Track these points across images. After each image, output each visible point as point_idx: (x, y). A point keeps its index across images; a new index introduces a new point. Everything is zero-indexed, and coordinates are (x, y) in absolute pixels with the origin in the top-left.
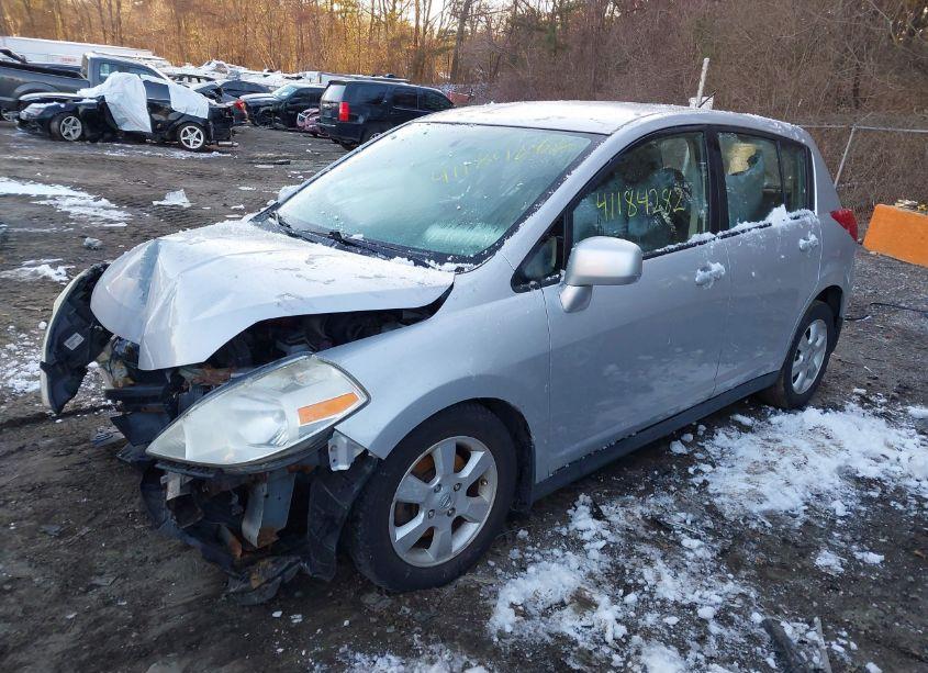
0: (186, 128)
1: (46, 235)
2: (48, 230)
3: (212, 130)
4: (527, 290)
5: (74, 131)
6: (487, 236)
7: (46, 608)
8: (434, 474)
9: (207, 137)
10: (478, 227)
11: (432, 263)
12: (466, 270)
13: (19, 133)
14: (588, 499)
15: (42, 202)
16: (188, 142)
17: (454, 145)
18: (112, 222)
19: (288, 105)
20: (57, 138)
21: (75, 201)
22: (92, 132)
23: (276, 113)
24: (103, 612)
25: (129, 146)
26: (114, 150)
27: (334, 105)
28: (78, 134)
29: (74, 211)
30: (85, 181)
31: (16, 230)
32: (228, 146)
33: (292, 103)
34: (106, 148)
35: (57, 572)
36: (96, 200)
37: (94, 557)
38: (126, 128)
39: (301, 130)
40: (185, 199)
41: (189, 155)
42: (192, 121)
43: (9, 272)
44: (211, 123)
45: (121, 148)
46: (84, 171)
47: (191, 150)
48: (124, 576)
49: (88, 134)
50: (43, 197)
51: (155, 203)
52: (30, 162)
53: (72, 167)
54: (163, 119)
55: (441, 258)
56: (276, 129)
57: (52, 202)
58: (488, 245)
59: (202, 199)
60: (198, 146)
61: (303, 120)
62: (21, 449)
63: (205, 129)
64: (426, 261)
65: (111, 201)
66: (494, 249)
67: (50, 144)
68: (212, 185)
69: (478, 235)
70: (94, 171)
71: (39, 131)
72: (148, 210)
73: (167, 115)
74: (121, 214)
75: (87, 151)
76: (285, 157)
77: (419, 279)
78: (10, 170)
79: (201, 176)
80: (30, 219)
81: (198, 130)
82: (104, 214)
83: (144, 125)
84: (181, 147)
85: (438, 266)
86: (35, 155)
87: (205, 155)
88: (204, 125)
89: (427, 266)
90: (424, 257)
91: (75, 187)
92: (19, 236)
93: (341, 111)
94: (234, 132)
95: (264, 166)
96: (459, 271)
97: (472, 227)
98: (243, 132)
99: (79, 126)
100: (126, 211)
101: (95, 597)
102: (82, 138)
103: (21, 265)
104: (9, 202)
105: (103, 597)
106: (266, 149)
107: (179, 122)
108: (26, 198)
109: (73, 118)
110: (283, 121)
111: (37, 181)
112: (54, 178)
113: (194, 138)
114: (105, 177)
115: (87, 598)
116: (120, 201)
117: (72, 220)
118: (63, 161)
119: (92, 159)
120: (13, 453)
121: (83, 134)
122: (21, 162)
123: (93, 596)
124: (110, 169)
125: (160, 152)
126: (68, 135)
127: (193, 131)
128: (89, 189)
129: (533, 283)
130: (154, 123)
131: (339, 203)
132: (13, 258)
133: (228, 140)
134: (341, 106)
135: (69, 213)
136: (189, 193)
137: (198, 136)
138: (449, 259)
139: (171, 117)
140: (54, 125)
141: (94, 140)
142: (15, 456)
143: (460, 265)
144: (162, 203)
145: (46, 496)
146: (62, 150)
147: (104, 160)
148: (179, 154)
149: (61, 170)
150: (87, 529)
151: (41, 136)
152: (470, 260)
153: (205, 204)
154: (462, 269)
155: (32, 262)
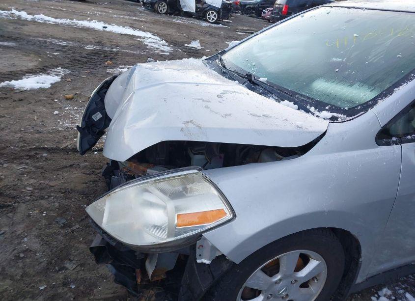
0: (210, 12)
1: (134, 54)
2: (135, 52)
3: (221, 14)
4: (388, 144)
5: (164, 9)
6: (364, 94)
7: (34, 276)
8: (278, 272)
9: (219, 17)
10: (356, 85)
11: (312, 109)
12: (339, 120)
13: (143, 8)
14: (389, 292)
15: (139, 39)
16: (209, 18)
17: (348, 22)
18: (164, 52)
19: (260, 5)
20: (156, 12)
21: (151, 40)
22: (170, 10)
23: (253, 8)
24: (60, 290)
25: (184, 18)
26: (178, 19)
27: (281, 6)
28: (165, 11)
29: (150, 45)
30: (160, 32)
31: (123, 51)
32: (227, 22)
33: (261, 5)
34: (174, 18)
35: (51, 251)
36: (161, 41)
37: (74, 246)
38: (185, 10)
39: (263, 18)
40: (199, 45)
41: (209, 24)
42: (213, 8)
43: (111, 70)
44: (221, 10)
45: (181, 19)
46: (162, 27)
47: (210, 22)
48: (82, 265)
49: (169, 11)
50: (140, 37)
51: (186, 45)
52: (141, 21)
53: (157, 25)
54: (201, 7)
55: (320, 106)
56: (252, 16)
57: (143, 40)
58: (363, 101)
59: (207, 46)
60: (214, 21)
61: (265, 13)
62: (71, 166)
63: (218, 13)
64: (308, 107)
65: (167, 42)
66: (366, 106)
67: (152, 14)
68: (214, 40)
69: (354, 92)
70: (165, 28)
71: (150, 8)
72: (181, 48)
73: (203, 5)
74: (169, 49)
75: (166, 19)
76: (252, 30)
77: (299, 123)
78: (132, 24)
79: (211, 35)
80: (131, 46)
81: (215, 13)
82: (162, 48)
83: (193, 9)
84: (206, 20)
85: (317, 113)
86: (144, 18)
87: (216, 25)
88: (218, 11)
89: (308, 111)
90: (307, 103)
91: (154, 34)
92: (123, 54)
93: (283, 10)
94: (231, 15)
95: (241, 33)
96: (333, 119)
97: (351, 85)
98: (236, 17)
99: (166, 7)
100: (172, 47)
101: (62, 276)
102: (166, 13)
103: (117, 67)
104: (125, 38)
105: (66, 278)
106: (244, 25)
107: (207, 9)
108: (133, 37)
109: (164, 3)
110: (256, 13)
111: (140, 29)
112: (148, 29)
113: (212, 17)
114: (170, 31)
115: (57, 276)
116: (170, 42)
117: (147, 49)
118: (155, 22)
119: (167, 22)
120: (66, 167)
121: (167, 11)
122: (138, 21)
123: (61, 276)
124: (173, 28)
125: (197, 22)
126: (161, 11)
127: (213, 13)
128: (160, 35)
129: (394, 139)
130: (197, 8)
131: (258, 55)
132: (116, 63)
133: (228, 19)
134: (284, 7)
135: (147, 45)
136: (201, 42)
137: (215, 16)
138: (327, 108)
139: (205, 6)
140: (156, 6)
141: (171, 14)
142: (66, 169)
143: (335, 114)
144: (188, 45)
145: (69, 198)
146: (157, 17)
147: (172, 23)
148: (204, 24)
149: (152, 26)
150: (77, 226)
151: (151, 11)
152: (344, 112)
153: (208, 49)
154: (337, 118)
155: (123, 66)
